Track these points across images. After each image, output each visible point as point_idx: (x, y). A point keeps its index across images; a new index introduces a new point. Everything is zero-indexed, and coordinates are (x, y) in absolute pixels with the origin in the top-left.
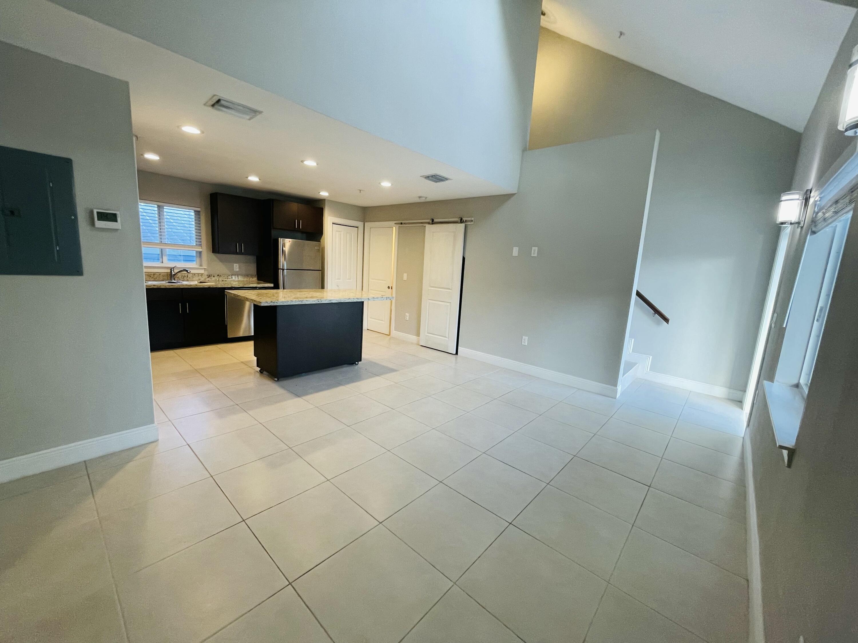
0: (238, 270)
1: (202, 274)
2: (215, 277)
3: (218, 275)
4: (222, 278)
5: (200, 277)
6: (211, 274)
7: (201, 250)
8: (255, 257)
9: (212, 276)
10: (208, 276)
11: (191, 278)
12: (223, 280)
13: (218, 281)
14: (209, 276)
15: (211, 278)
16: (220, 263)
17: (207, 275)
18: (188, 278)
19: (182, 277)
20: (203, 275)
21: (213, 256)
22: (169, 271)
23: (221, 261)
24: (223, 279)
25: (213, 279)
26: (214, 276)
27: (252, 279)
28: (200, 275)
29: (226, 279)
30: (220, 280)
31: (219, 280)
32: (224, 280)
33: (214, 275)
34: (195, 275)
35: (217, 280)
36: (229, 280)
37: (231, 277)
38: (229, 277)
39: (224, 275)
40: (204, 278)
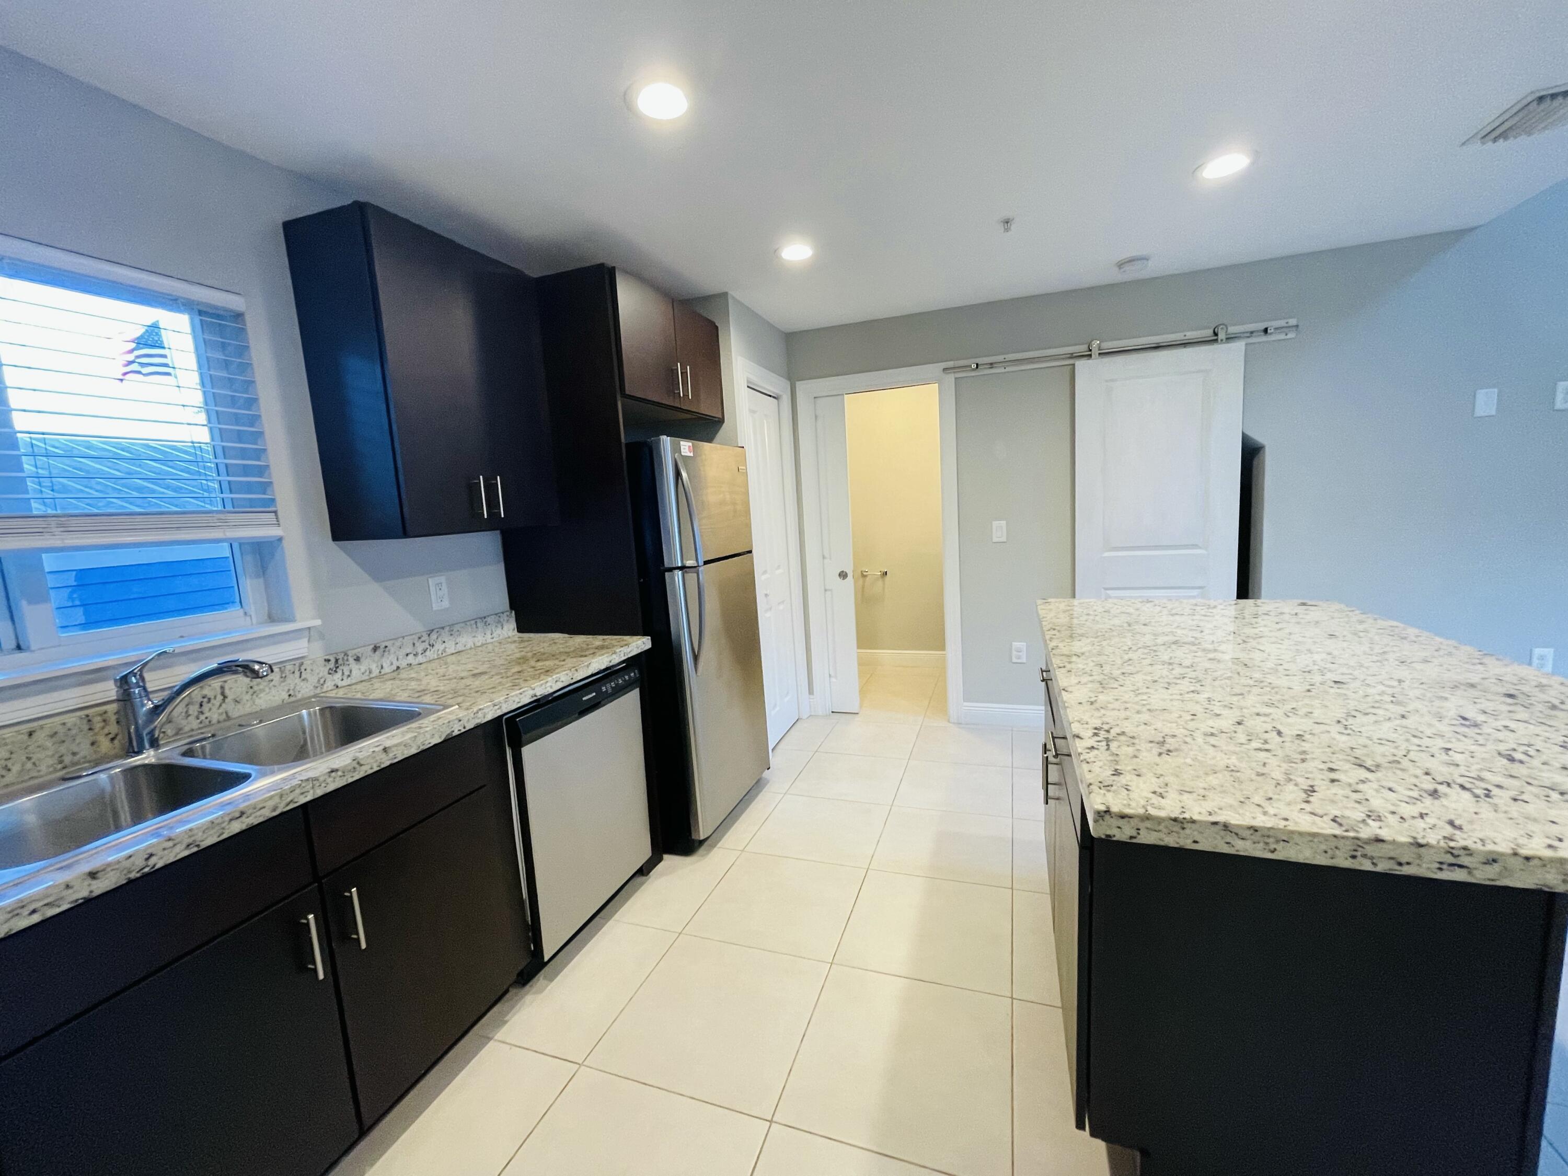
0: (446, 604)
1: (300, 664)
2: (363, 659)
3: (375, 649)
4: (392, 658)
5: (293, 680)
7: (275, 532)
8: (498, 532)
9: (351, 660)
10: (332, 665)
12: (398, 668)
13: (381, 675)
14: (336, 664)
15: (347, 673)
16: (375, 588)
17: (328, 661)
18: (229, 706)
20: (307, 663)
21: (337, 553)
22: (109, 690)
23: (378, 574)
24: (396, 664)
25: (357, 671)
26: (357, 659)
27: (499, 631)
28: (289, 667)
29: (411, 659)
30: (387, 669)
31: (383, 672)
32: (403, 663)
35: (376, 672)
36: (420, 659)
37: (426, 645)
38: (420, 647)
39: (398, 643)
40: (313, 680)
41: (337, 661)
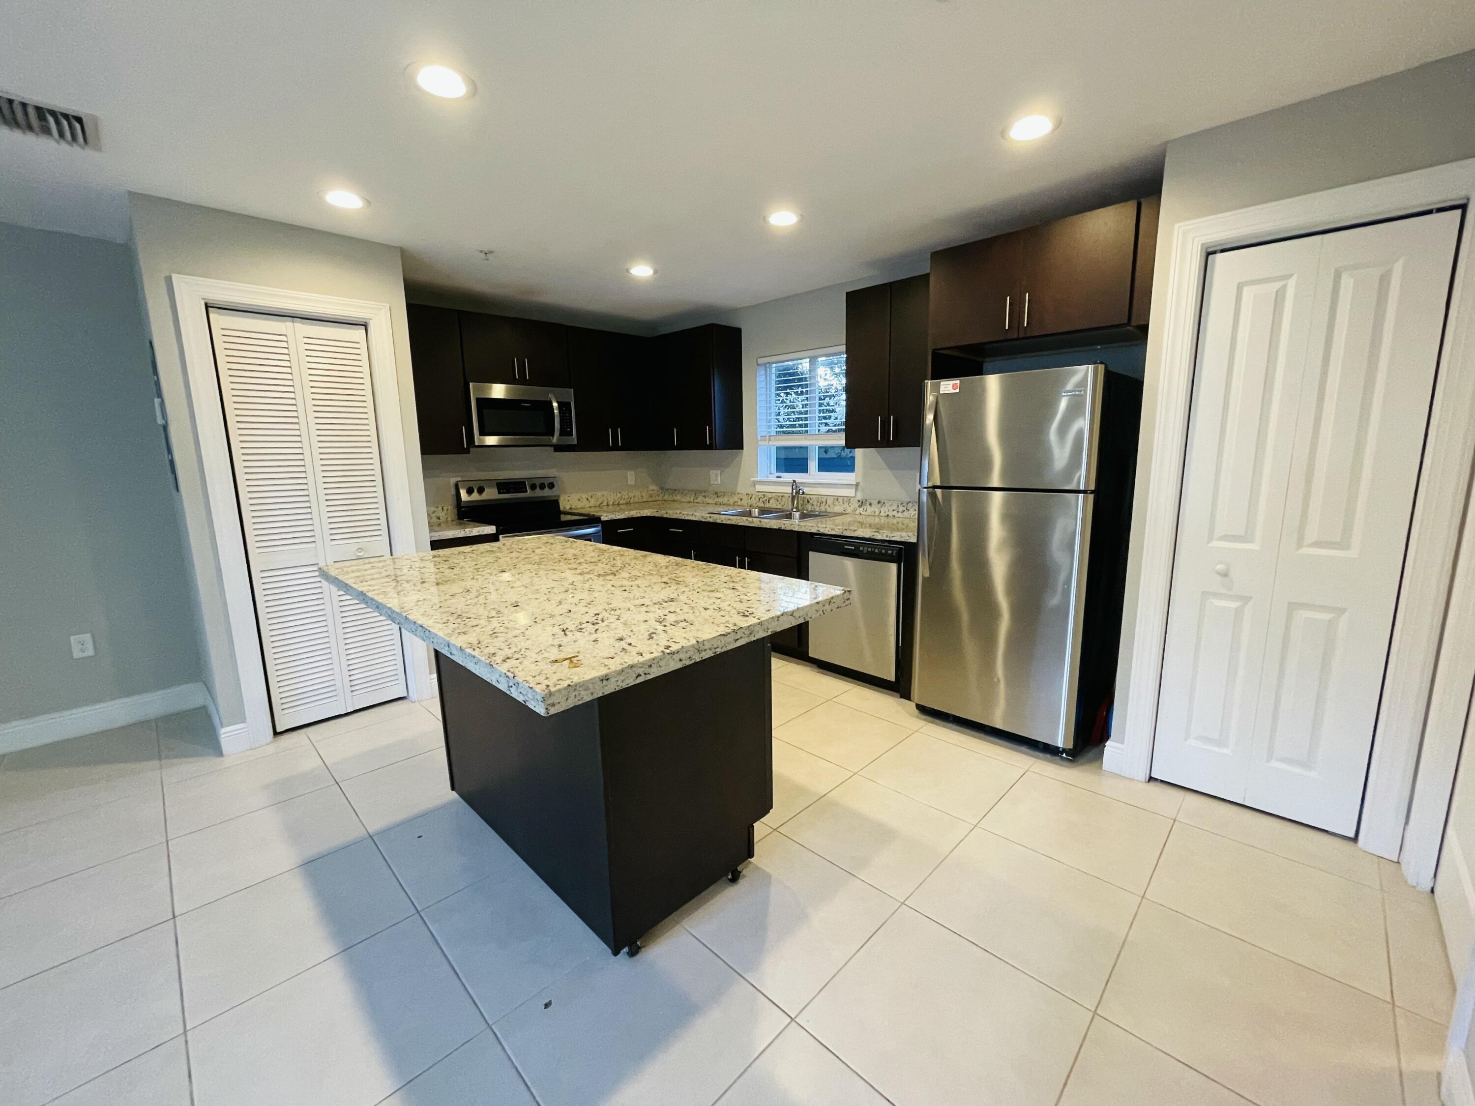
1: (849, 499)
2: (872, 505)
3: (879, 502)
4: (886, 509)
6: (867, 498)
9: (868, 504)
10: (860, 503)
11: (831, 506)
12: (888, 515)
13: (878, 516)
14: (862, 504)
15: (865, 509)
16: (889, 472)
17: (859, 501)
18: (827, 506)
19: (819, 504)
23: (892, 466)
24: (887, 513)
25: (870, 510)
26: (870, 504)
29: (895, 513)
30: (882, 514)
31: (881, 514)
32: (891, 514)
33: (872, 501)
34: (837, 499)
35: (877, 513)
36: (900, 515)
37: (904, 508)
38: (901, 509)
39: (890, 503)
40: (853, 507)
41: (862, 502)
